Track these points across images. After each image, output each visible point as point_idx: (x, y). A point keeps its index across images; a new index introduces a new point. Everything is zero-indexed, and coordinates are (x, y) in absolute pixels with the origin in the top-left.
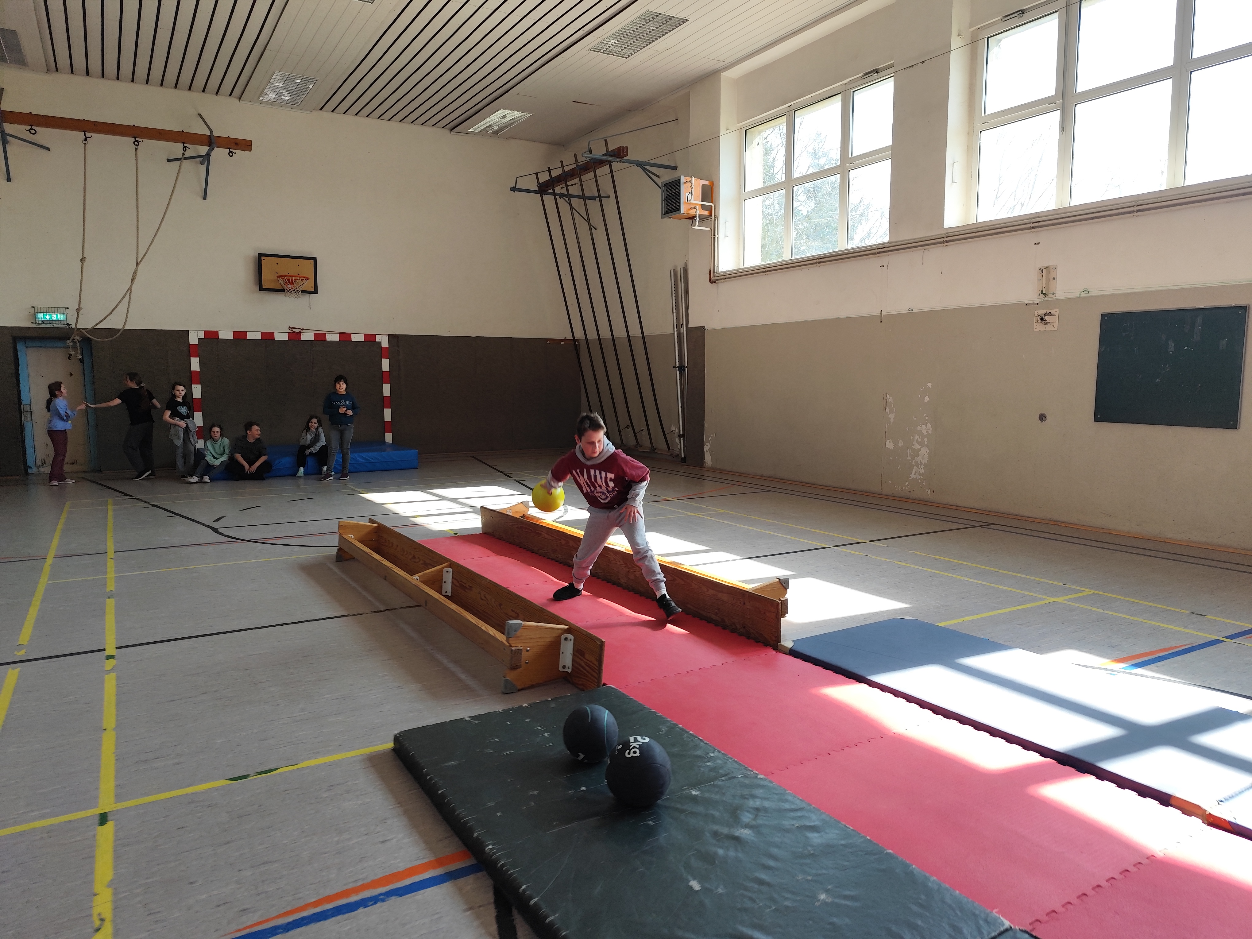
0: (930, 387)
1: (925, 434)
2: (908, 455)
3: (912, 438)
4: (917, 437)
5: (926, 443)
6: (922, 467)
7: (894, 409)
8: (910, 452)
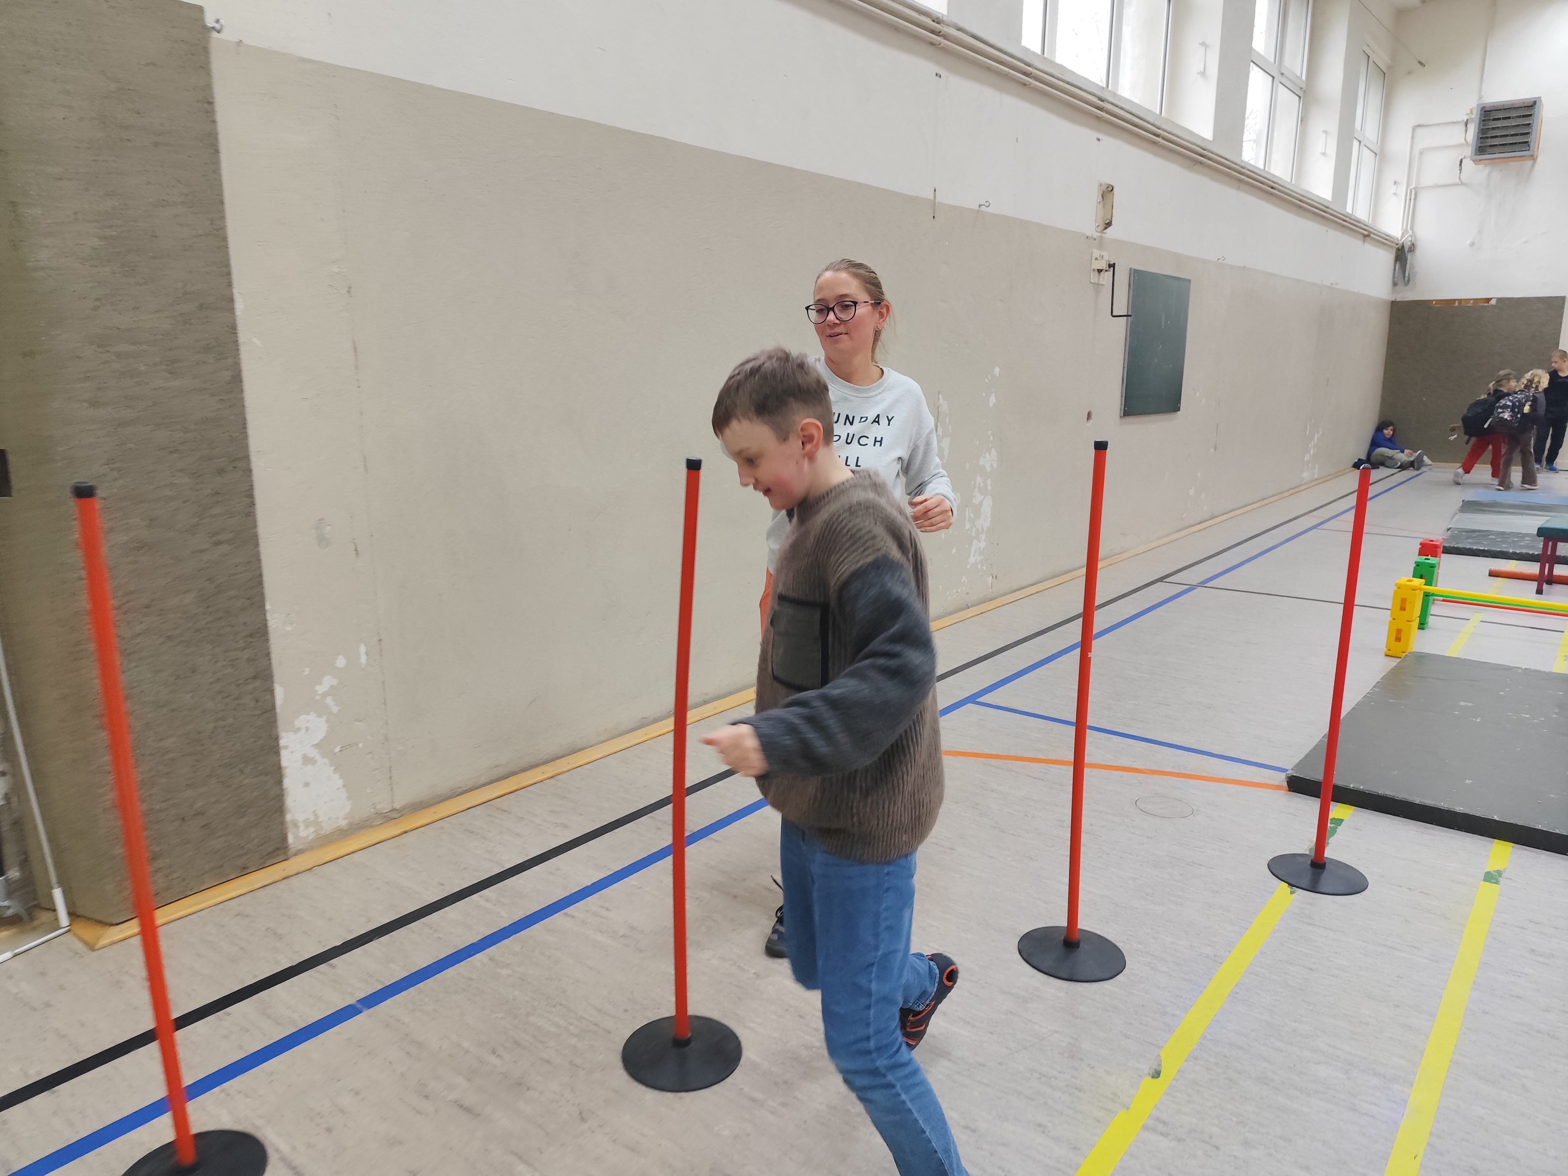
0: (998, 375)
1: (989, 469)
2: (967, 519)
3: (973, 483)
4: (979, 480)
5: (989, 488)
6: (983, 536)
7: (950, 427)
8: (969, 514)
